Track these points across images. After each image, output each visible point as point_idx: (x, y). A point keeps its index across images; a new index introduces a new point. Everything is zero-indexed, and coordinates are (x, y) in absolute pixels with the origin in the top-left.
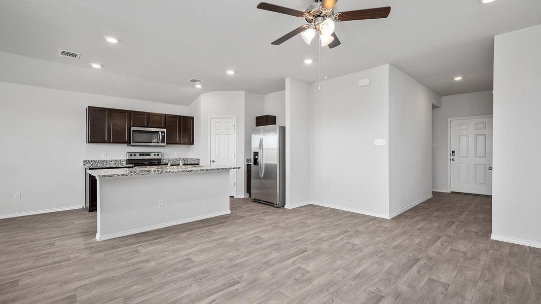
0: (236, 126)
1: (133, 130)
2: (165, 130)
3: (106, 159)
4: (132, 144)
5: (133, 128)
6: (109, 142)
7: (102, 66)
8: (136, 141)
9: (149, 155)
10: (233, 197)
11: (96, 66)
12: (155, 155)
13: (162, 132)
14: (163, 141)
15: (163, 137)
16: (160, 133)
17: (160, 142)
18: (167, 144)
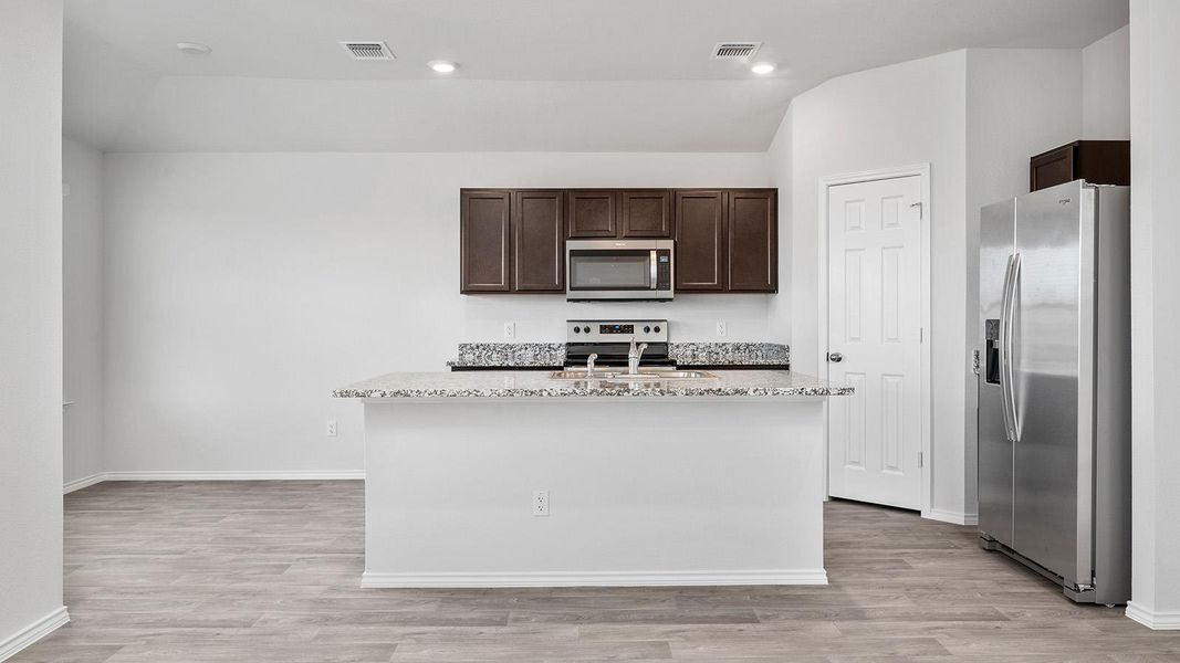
0: (926, 208)
1: (573, 253)
2: (668, 244)
3: (511, 343)
4: (570, 294)
5: (572, 245)
6: (509, 290)
7: (457, 65)
8: (579, 284)
9: (628, 329)
10: (919, 513)
11: (443, 68)
12: (647, 330)
13: (660, 253)
14: (662, 283)
15: (663, 269)
16: (653, 255)
17: (654, 286)
18: (677, 291)
